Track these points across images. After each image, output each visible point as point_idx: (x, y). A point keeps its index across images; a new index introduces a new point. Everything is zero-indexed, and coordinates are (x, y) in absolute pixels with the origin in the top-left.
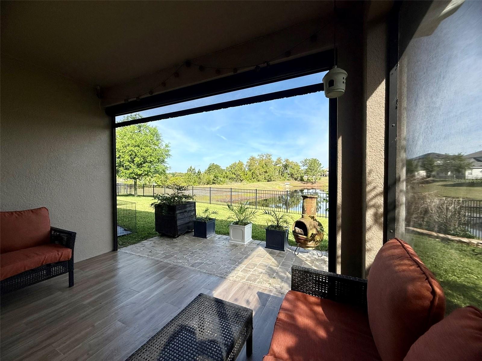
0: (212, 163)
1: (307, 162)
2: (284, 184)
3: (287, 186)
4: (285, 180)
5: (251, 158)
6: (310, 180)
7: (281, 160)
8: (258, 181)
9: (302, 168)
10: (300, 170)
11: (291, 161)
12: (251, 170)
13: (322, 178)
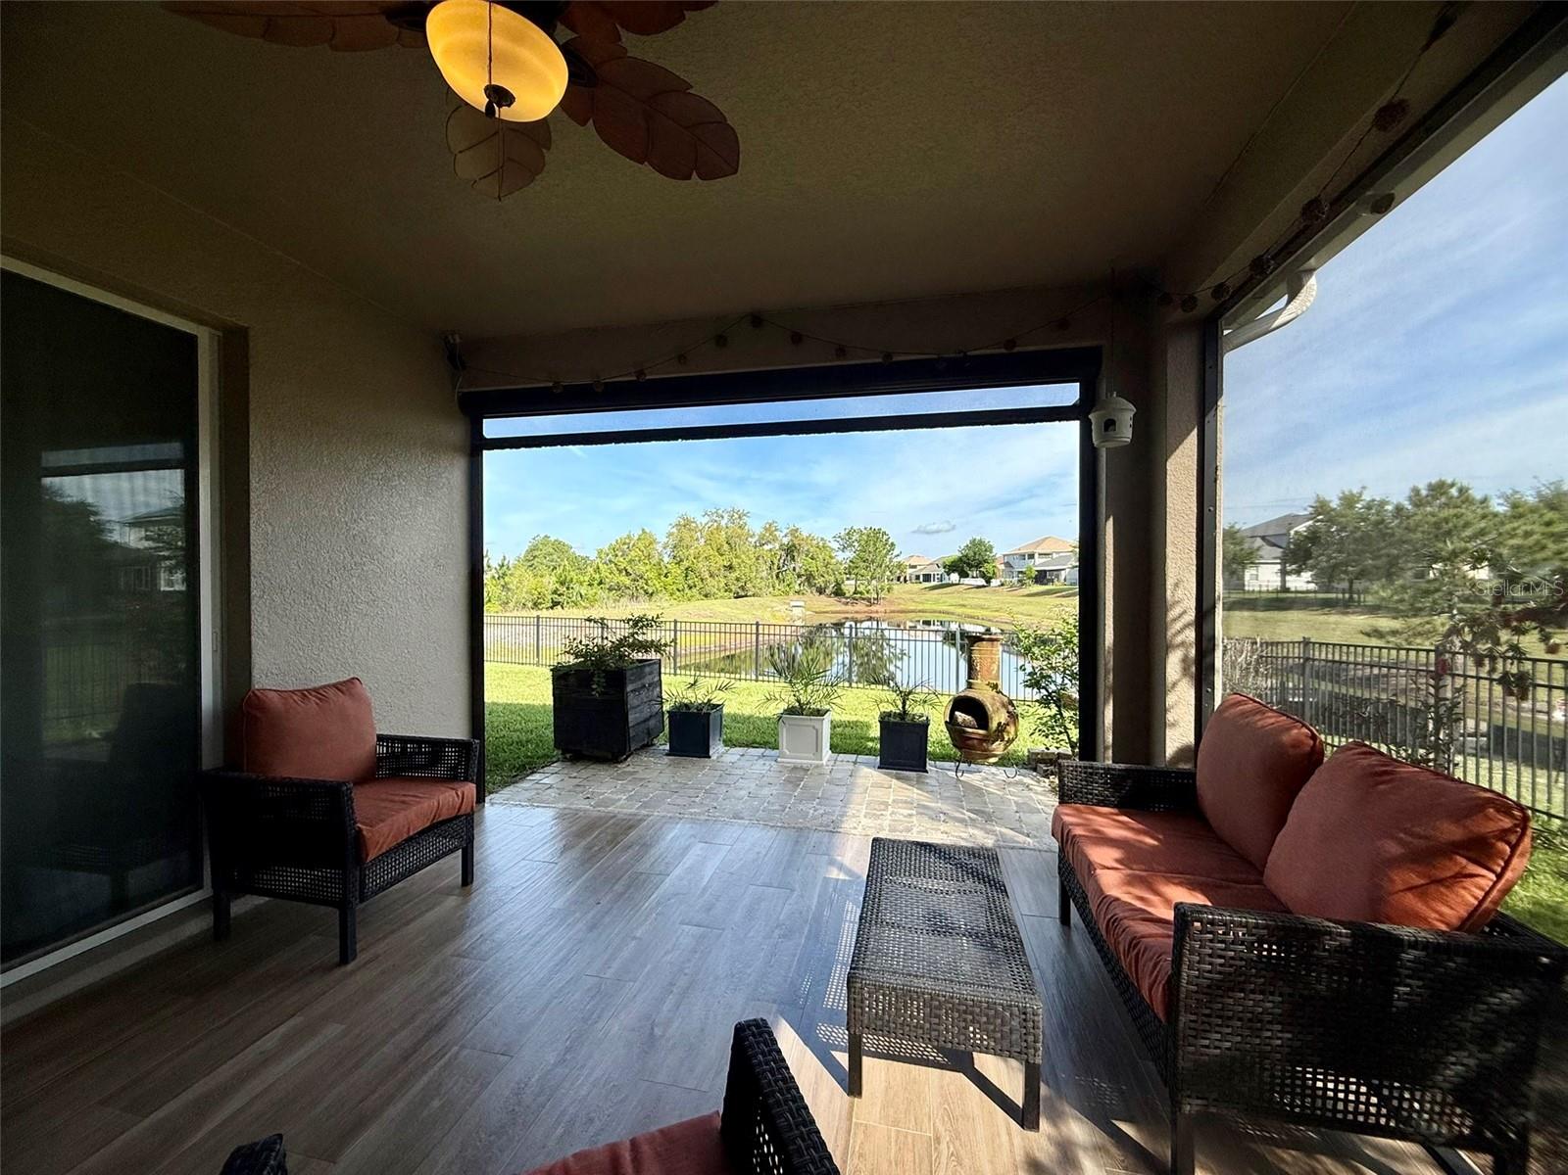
0: (542, 536)
1: (854, 538)
2: (786, 607)
3: (797, 612)
4: (787, 593)
5: (682, 522)
6: (861, 593)
7: (776, 530)
8: (706, 596)
9: (841, 556)
10: (834, 561)
11: (805, 534)
12: (682, 560)
13: (895, 587)
